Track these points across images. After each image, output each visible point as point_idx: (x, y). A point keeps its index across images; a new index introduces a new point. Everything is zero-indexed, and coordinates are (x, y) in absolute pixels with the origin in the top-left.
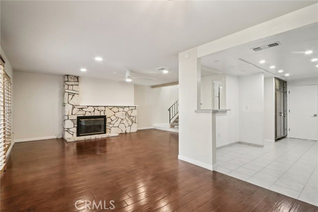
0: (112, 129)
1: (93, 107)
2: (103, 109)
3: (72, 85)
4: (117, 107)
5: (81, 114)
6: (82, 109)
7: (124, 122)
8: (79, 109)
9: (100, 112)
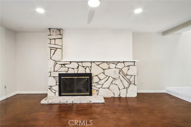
0: (100, 90)
1: (77, 62)
2: (89, 64)
3: (55, 39)
4: (107, 62)
5: (63, 70)
6: (64, 65)
7: (118, 82)
8: (61, 65)
9: (86, 69)
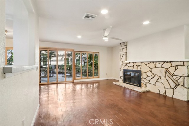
0: (148, 85)
1: (133, 62)
2: (140, 64)
3: (123, 49)
4: (154, 62)
5: (126, 68)
6: (126, 64)
7: (162, 80)
8: (125, 64)
9: (138, 67)
